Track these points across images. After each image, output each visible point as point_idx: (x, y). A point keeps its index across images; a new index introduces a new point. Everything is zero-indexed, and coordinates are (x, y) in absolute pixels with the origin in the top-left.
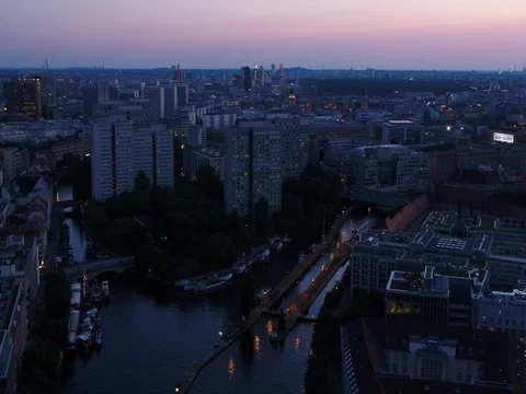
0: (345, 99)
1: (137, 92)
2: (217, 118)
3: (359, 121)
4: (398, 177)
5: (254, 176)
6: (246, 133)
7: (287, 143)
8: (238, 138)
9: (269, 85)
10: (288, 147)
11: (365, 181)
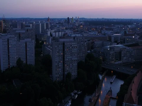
0: (98, 27)
1: (31, 25)
2: (57, 33)
3: (103, 34)
4: (122, 57)
5: (65, 63)
6: (62, 44)
7: (80, 46)
8: (58, 46)
9: (75, 23)
10: (80, 48)
11: (110, 59)
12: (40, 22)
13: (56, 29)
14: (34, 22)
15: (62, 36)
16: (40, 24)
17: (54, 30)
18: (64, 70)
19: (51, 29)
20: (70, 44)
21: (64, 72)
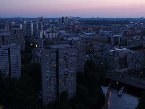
3: (101, 35)
4: (127, 64)
5: (59, 77)
6: (55, 52)
7: (78, 52)
8: (50, 55)
9: (70, 22)
10: (78, 55)
11: (114, 67)
12: (31, 22)
13: (49, 30)
14: (25, 22)
15: (56, 37)
16: (32, 24)
17: (47, 31)
18: (58, 87)
19: (44, 30)
20: (66, 51)
21: (58, 89)
